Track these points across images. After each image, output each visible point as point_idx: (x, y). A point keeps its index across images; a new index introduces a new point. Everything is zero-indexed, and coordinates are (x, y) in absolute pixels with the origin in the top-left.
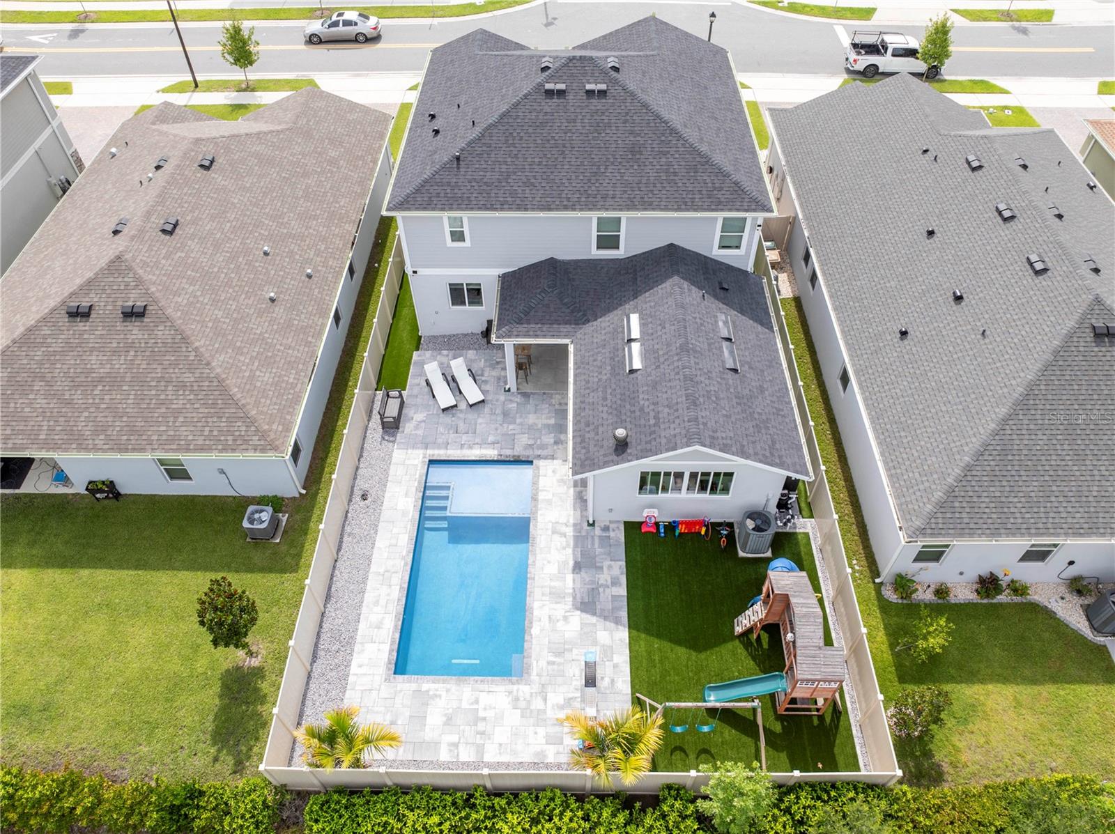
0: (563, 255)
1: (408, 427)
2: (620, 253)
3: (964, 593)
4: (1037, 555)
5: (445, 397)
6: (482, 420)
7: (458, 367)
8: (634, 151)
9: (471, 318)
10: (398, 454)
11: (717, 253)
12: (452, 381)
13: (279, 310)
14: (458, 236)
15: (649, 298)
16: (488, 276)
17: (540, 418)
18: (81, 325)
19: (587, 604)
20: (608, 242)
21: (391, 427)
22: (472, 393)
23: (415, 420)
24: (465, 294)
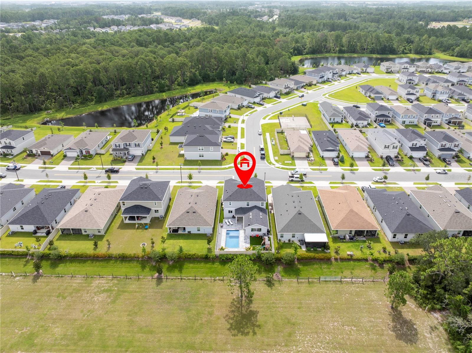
0: (243, 207)
1: (224, 227)
2: (249, 206)
3: (287, 242)
4: (293, 237)
5: (228, 224)
6: (233, 226)
7: (230, 220)
8: (251, 195)
9: (231, 215)
10: (223, 230)
11: (261, 206)
12: (229, 222)
13: (209, 213)
14: (230, 204)
15: (252, 211)
16: (233, 209)
17: (240, 226)
18: (188, 213)
19: (246, 242)
20: (248, 205)
21: (222, 227)
22: (232, 223)
23: (225, 226)
24: (230, 212)
